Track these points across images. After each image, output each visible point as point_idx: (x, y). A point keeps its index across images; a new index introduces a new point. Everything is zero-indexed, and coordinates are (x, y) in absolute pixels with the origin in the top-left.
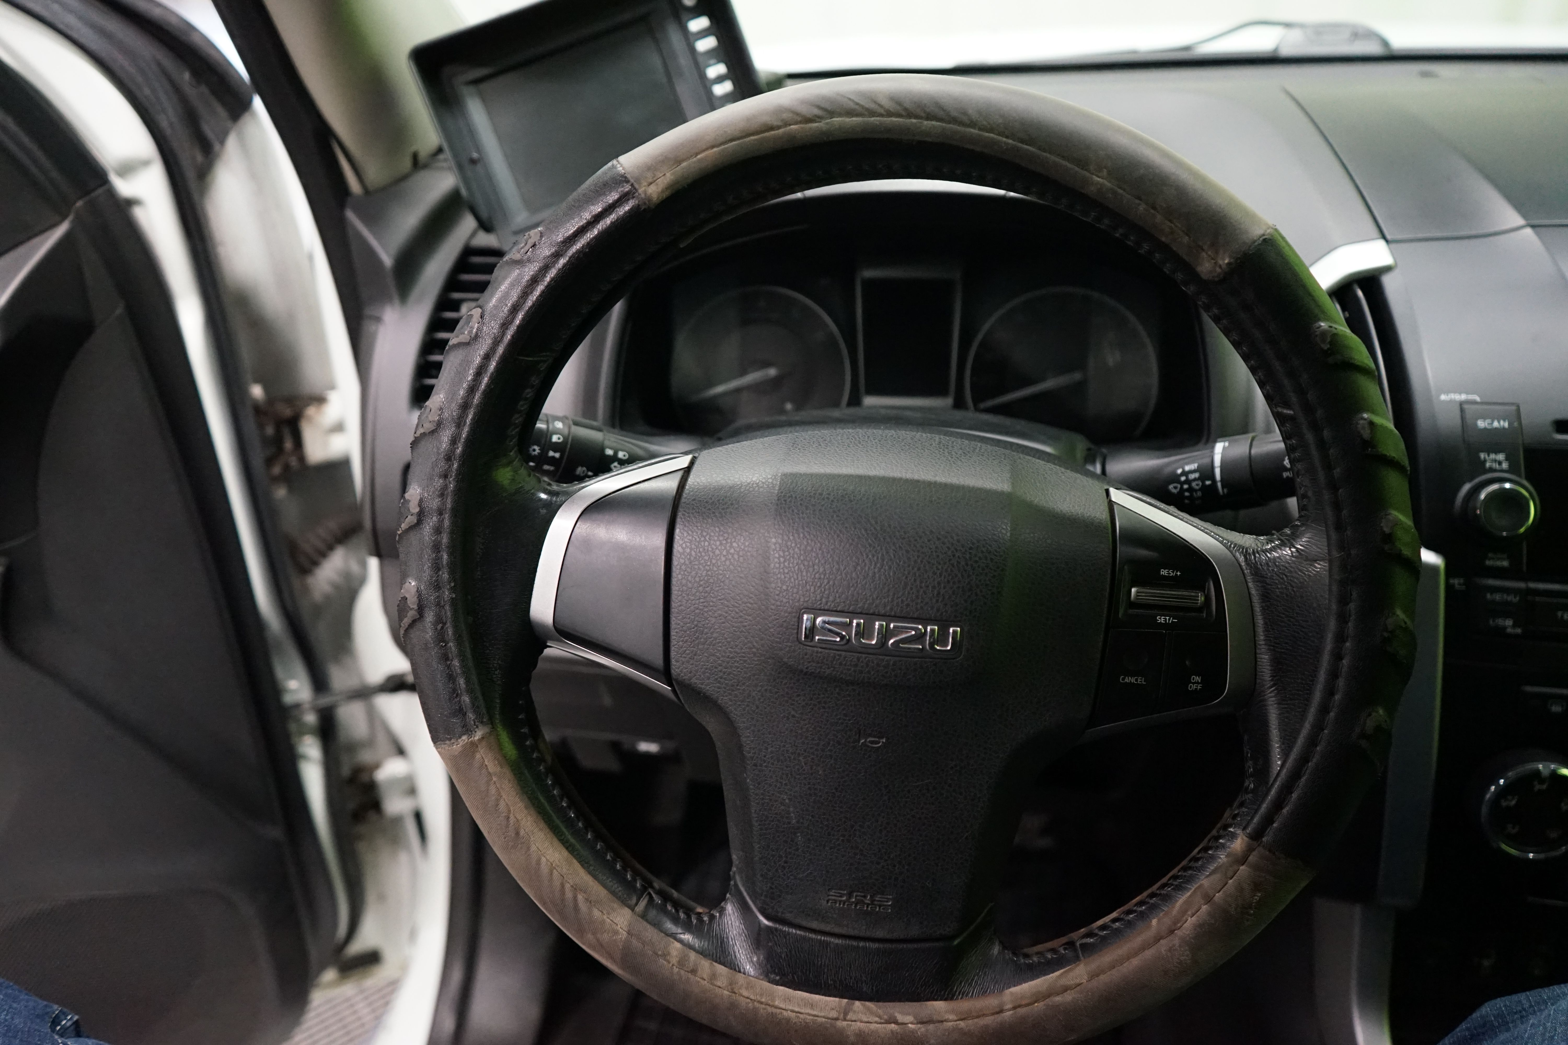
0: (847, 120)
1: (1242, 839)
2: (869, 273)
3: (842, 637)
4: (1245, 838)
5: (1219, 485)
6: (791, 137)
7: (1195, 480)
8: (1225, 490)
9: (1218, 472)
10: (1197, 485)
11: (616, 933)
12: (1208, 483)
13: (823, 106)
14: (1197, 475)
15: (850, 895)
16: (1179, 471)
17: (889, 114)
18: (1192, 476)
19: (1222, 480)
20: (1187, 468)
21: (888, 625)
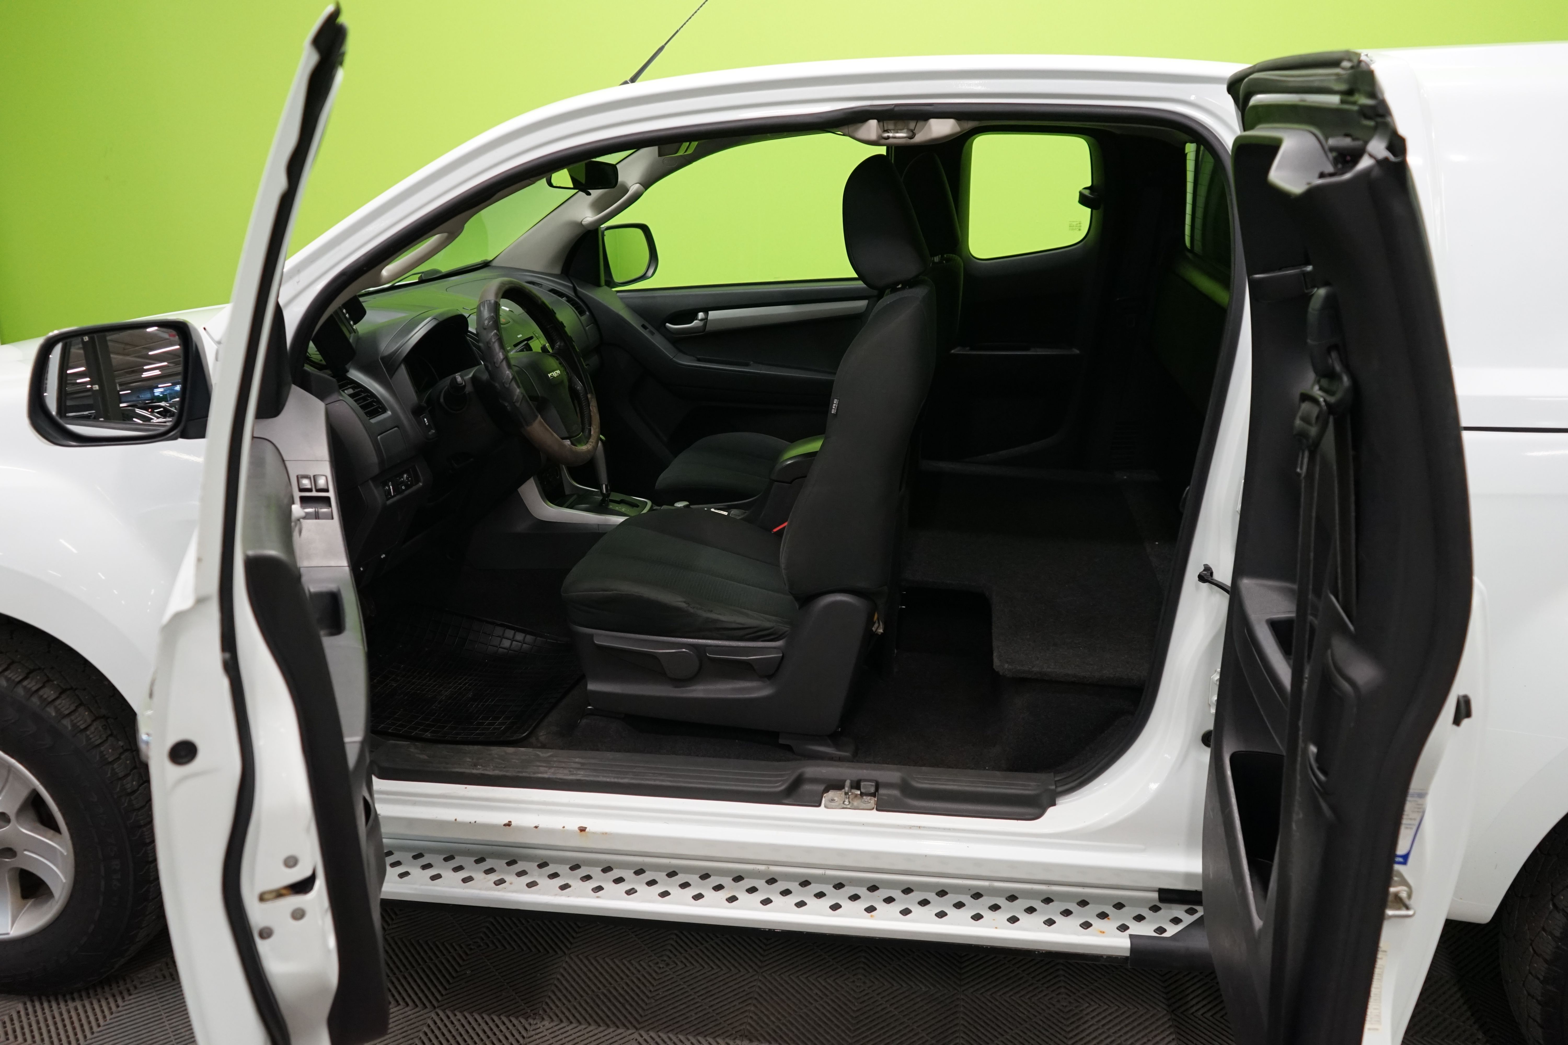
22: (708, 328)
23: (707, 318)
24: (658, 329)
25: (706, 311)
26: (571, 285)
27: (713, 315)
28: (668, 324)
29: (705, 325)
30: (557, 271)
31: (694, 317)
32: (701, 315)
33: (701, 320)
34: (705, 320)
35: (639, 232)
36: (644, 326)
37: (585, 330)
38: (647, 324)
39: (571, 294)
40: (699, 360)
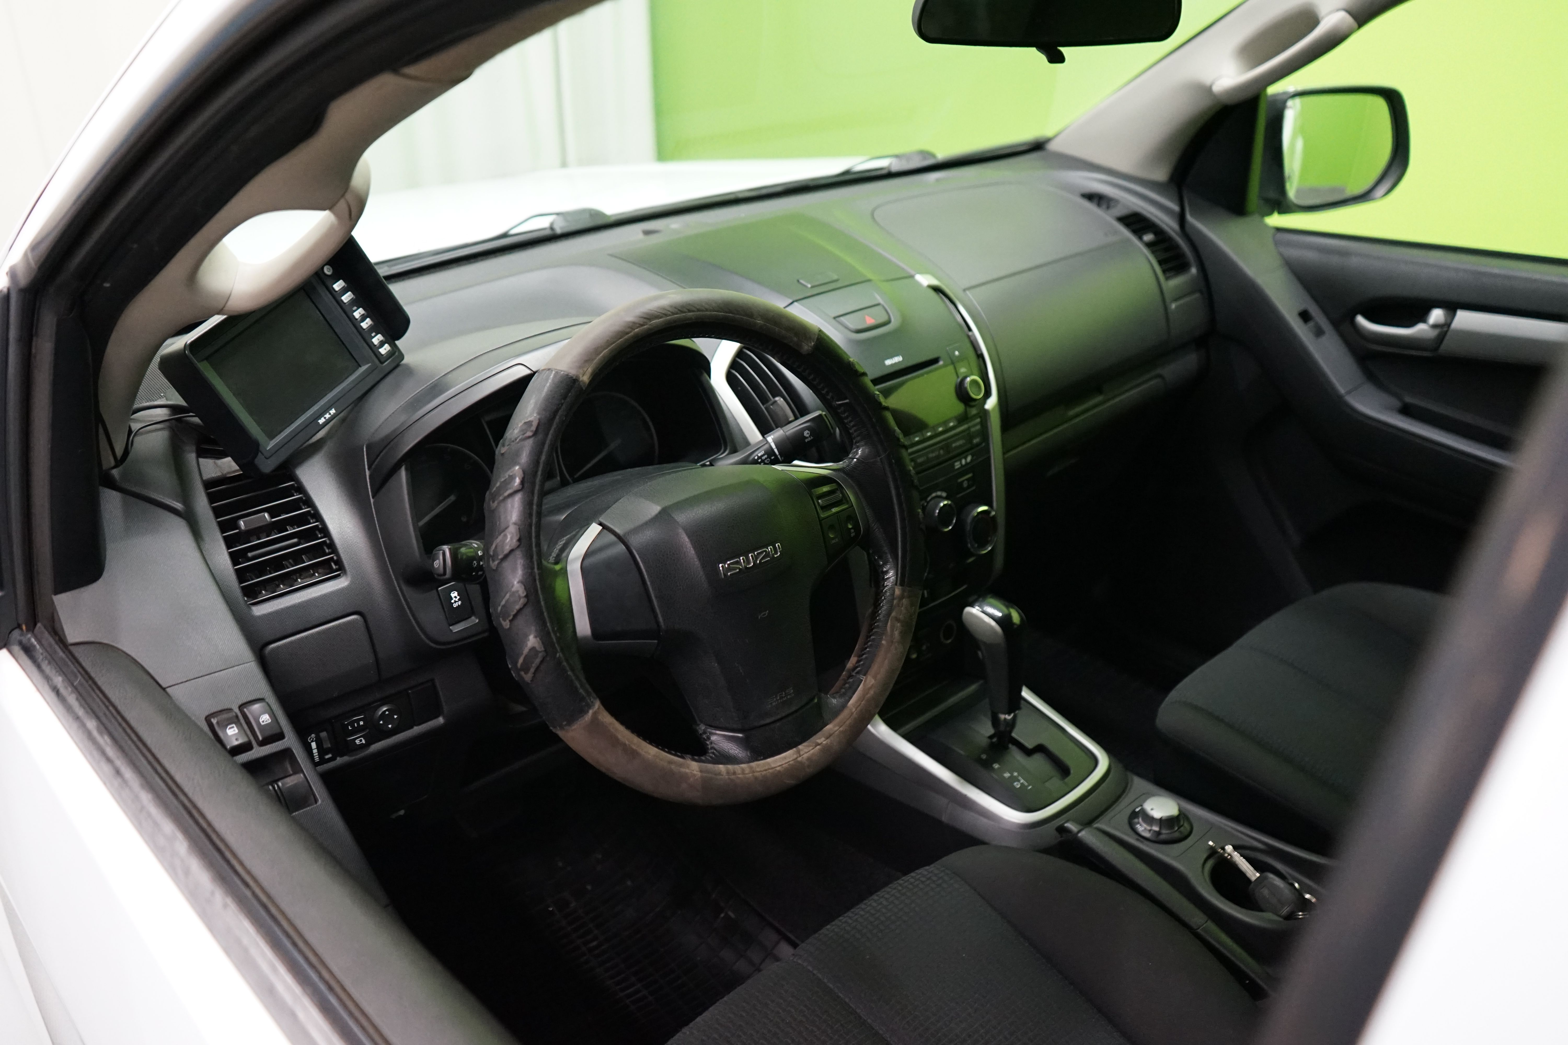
0: (657, 321)
1: (899, 588)
2: (488, 418)
3: (740, 569)
4: (899, 587)
5: (779, 456)
6: (636, 335)
7: (766, 459)
8: (782, 458)
9: (776, 450)
10: (768, 461)
11: (695, 775)
12: (773, 458)
13: (646, 317)
14: (766, 456)
15: (776, 696)
16: (756, 458)
17: (673, 314)
18: (764, 458)
19: (780, 454)
20: (759, 455)
21: (754, 554)
22: (1447, 346)
23: (1447, 324)
24: (1336, 324)
25: (1451, 307)
26: (1176, 208)
27: (1465, 320)
28: (1361, 320)
29: (1441, 338)
30: (1161, 174)
31: (1421, 315)
32: (1437, 315)
33: (1435, 326)
34: (1444, 328)
35: (1380, 105)
36: (1305, 316)
37: (1166, 308)
38: (1314, 311)
39: (1169, 224)
40: (1406, 411)
